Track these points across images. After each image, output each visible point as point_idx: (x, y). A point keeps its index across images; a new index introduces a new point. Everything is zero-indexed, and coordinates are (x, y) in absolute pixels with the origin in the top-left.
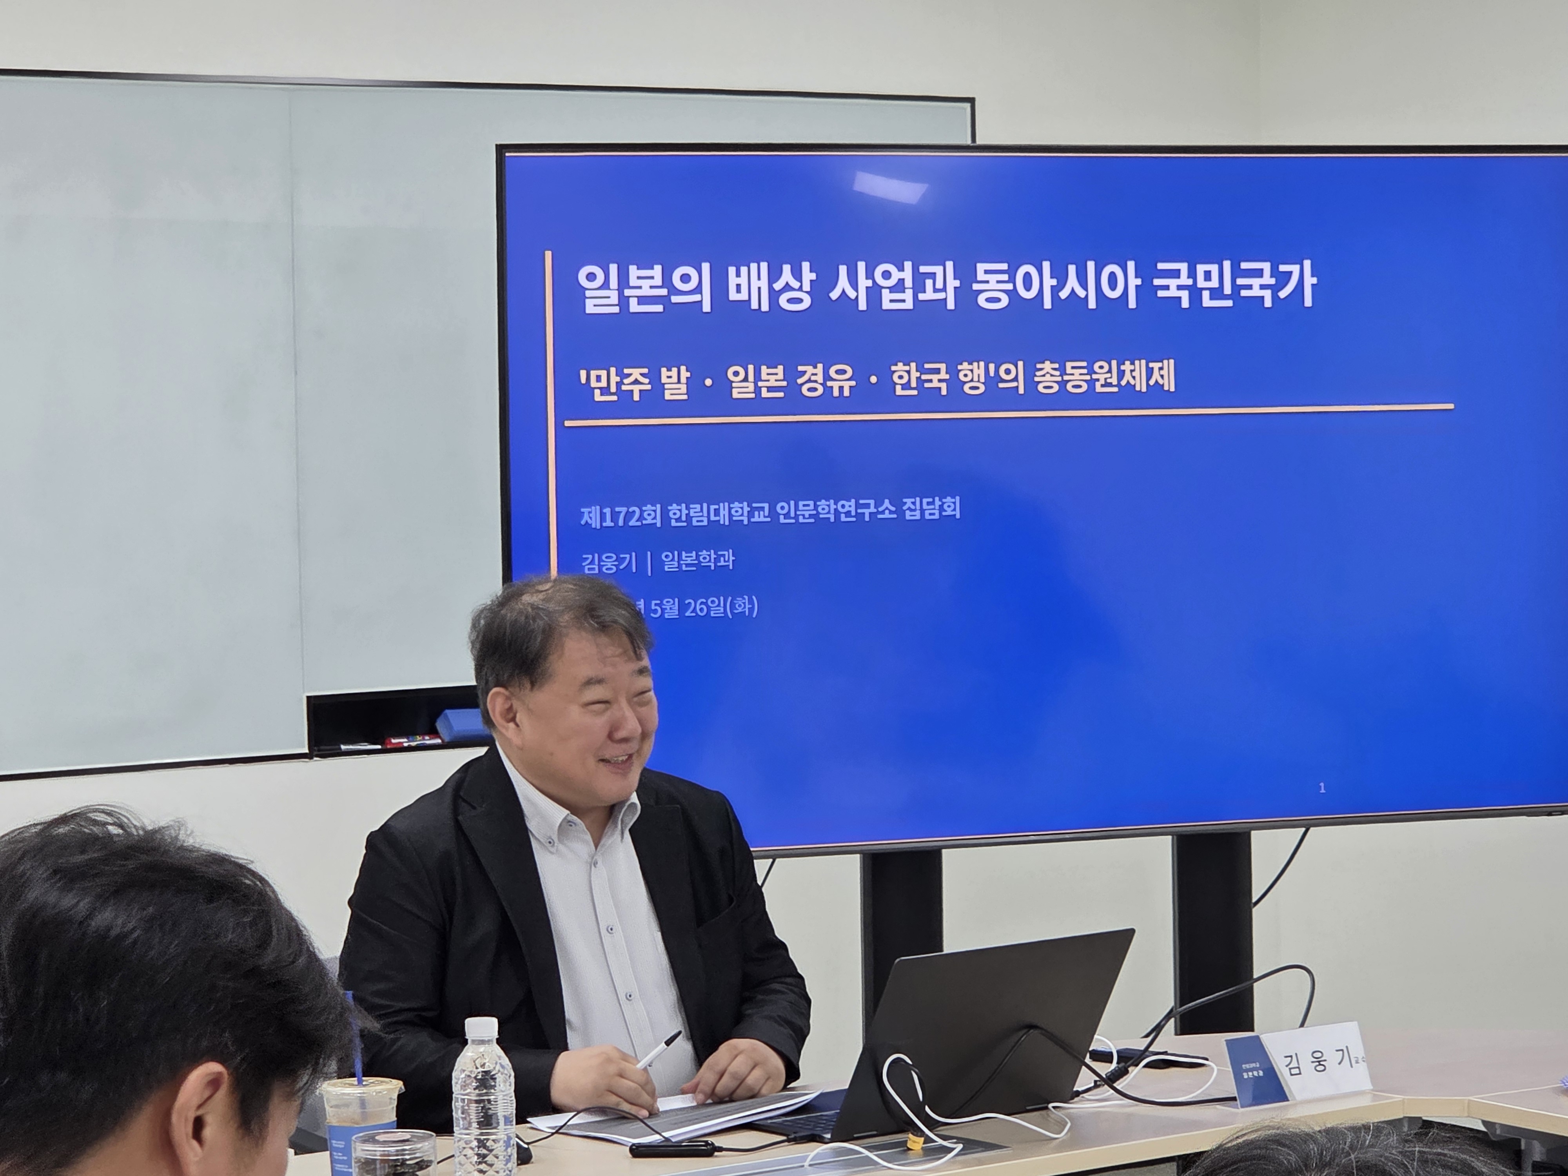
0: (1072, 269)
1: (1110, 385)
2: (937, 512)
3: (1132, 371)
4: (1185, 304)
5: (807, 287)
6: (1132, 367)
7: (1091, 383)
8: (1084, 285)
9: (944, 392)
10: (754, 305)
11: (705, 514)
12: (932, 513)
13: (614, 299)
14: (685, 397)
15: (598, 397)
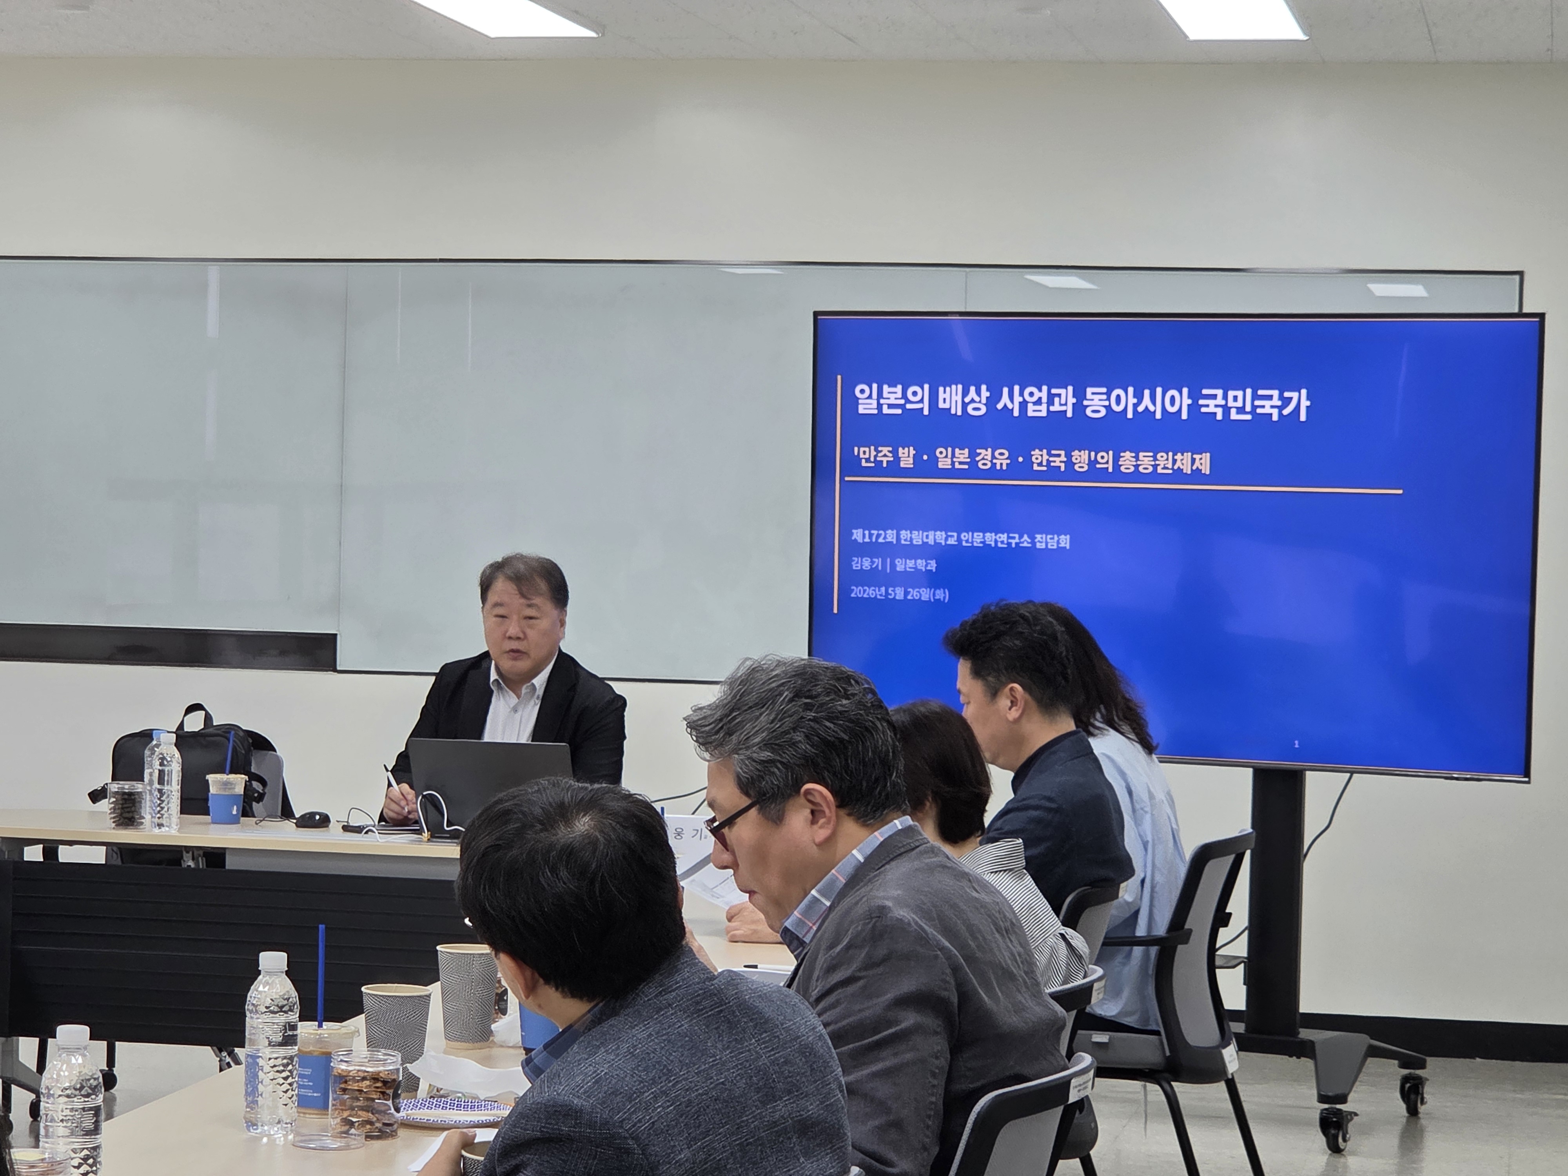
0: (1147, 393)
1: (1167, 468)
2: (1055, 544)
3: (1182, 460)
4: (1219, 417)
5: (984, 401)
6: (1182, 457)
7: (1155, 467)
8: (1154, 403)
9: (1063, 469)
10: (953, 412)
11: (921, 536)
12: (1052, 545)
13: (875, 405)
14: (912, 466)
15: (864, 464)
